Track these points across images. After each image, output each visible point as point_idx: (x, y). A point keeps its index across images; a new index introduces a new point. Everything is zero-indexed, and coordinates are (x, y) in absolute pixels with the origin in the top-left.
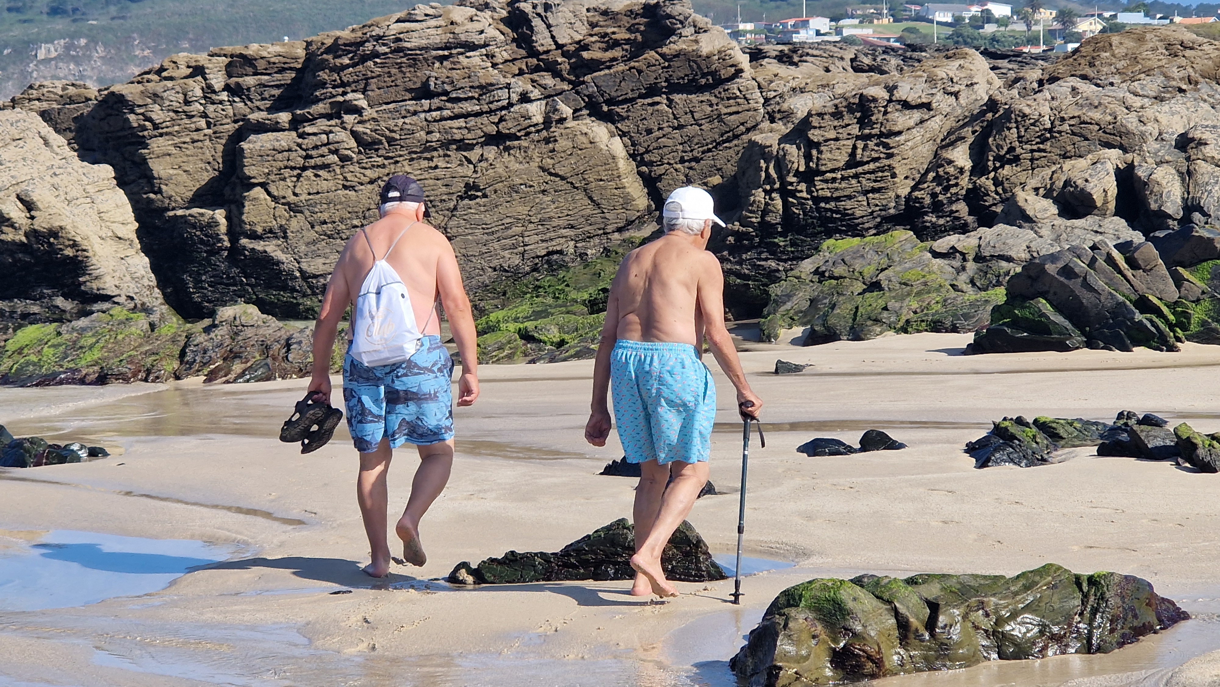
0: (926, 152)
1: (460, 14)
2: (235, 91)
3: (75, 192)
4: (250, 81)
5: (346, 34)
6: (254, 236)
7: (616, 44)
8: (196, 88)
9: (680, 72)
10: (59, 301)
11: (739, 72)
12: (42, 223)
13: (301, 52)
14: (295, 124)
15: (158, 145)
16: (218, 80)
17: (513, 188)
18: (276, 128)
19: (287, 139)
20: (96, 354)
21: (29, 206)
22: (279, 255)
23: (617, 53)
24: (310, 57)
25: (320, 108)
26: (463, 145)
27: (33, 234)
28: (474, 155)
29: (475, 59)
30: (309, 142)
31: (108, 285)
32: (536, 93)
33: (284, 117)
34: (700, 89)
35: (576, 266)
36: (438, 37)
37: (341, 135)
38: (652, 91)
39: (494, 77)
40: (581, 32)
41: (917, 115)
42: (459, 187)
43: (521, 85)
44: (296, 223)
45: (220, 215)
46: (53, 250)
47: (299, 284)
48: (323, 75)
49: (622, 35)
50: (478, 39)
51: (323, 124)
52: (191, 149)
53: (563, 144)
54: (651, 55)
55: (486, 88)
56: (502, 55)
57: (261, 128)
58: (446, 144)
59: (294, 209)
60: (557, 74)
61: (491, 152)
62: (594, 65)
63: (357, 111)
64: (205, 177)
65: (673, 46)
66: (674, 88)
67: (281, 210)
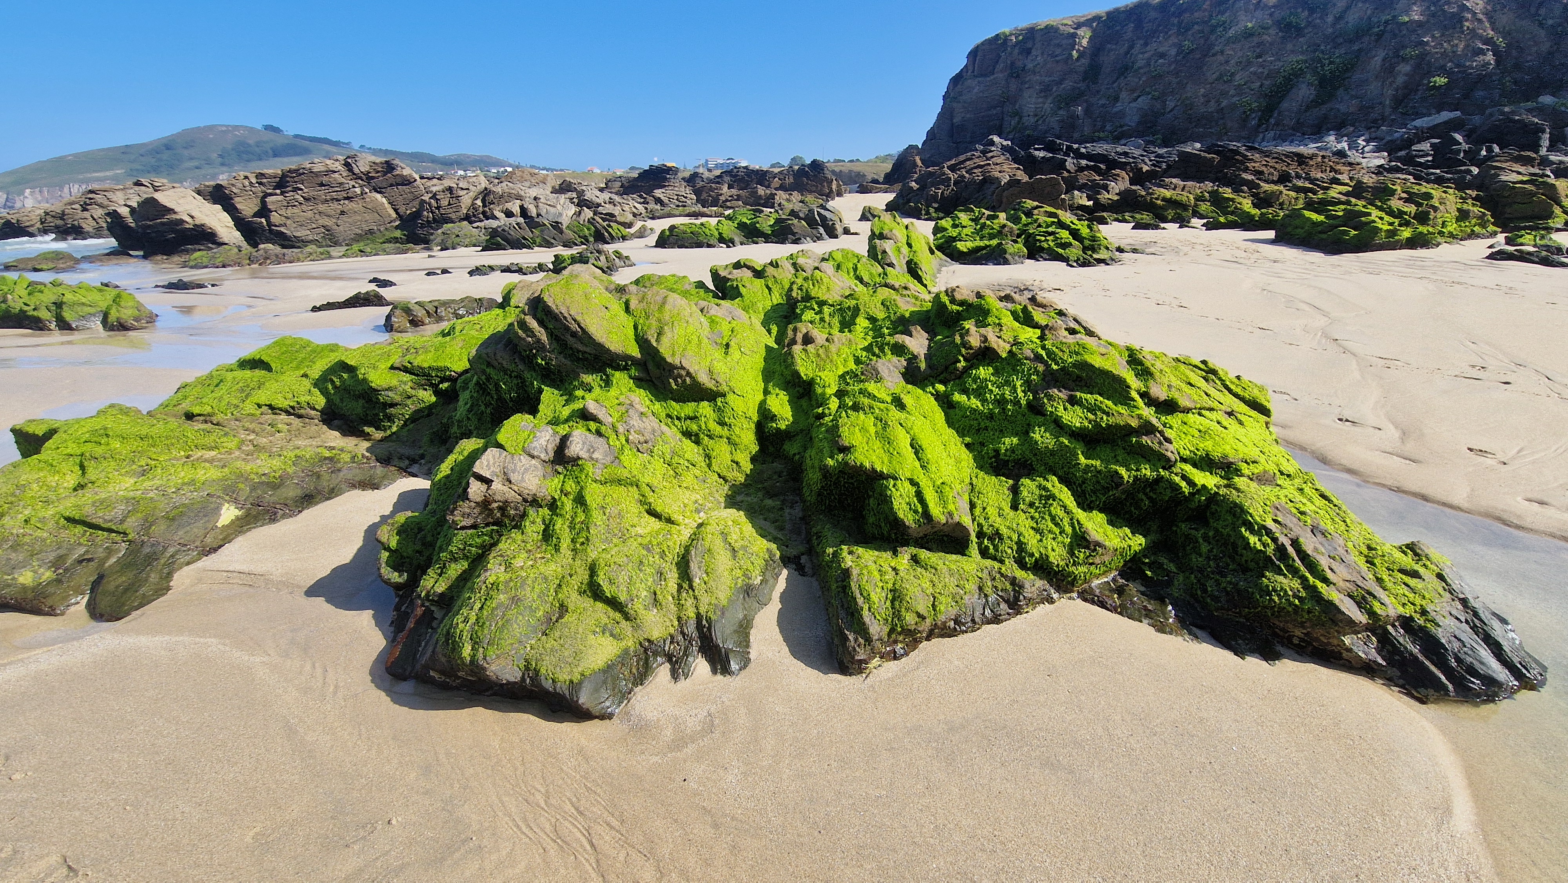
0: (470, 202)
1: (328, 162)
2: (260, 183)
3: (209, 213)
4: (265, 180)
5: (293, 167)
6: (276, 226)
7: (378, 172)
8: (247, 183)
9: (399, 180)
10: (210, 245)
11: (416, 180)
12: (198, 222)
13: (280, 172)
14: (282, 193)
15: (237, 199)
16: (254, 180)
17: (355, 212)
18: (276, 194)
19: (280, 198)
20: (221, 259)
21: (192, 217)
22: (285, 231)
23: (379, 174)
24: (283, 174)
25: (289, 189)
26: (338, 200)
27: (195, 225)
28: (342, 202)
29: (336, 175)
30: (288, 199)
31: (226, 240)
32: (357, 185)
33: (278, 191)
34: (406, 185)
35: (378, 233)
36: (323, 169)
37: (297, 197)
38: (392, 185)
39: (343, 180)
40: (367, 168)
41: (466, 191)
42: (339, 212)
43: (352, 183)
44: (288, 222)
45: (263, 220)
46: (204, 230)
47: (294, 239)
48: (288, 179)
49: (380, 169)
50: (336, 170)
51: (291, 193)
52: (249, 201)
53: (368, 200)
54: (389, 175)
55: (341, 184)
56: (344, 174)
57: (271, 195)
58: (333, 199)
59: (287, 218)
60: (362, 180)
61: (346, 202)
62: (373, 178)
63: (302, 190)
64: (256, 209)
65: (395, 173)
66: (398, 184)
67: (283, 218)
